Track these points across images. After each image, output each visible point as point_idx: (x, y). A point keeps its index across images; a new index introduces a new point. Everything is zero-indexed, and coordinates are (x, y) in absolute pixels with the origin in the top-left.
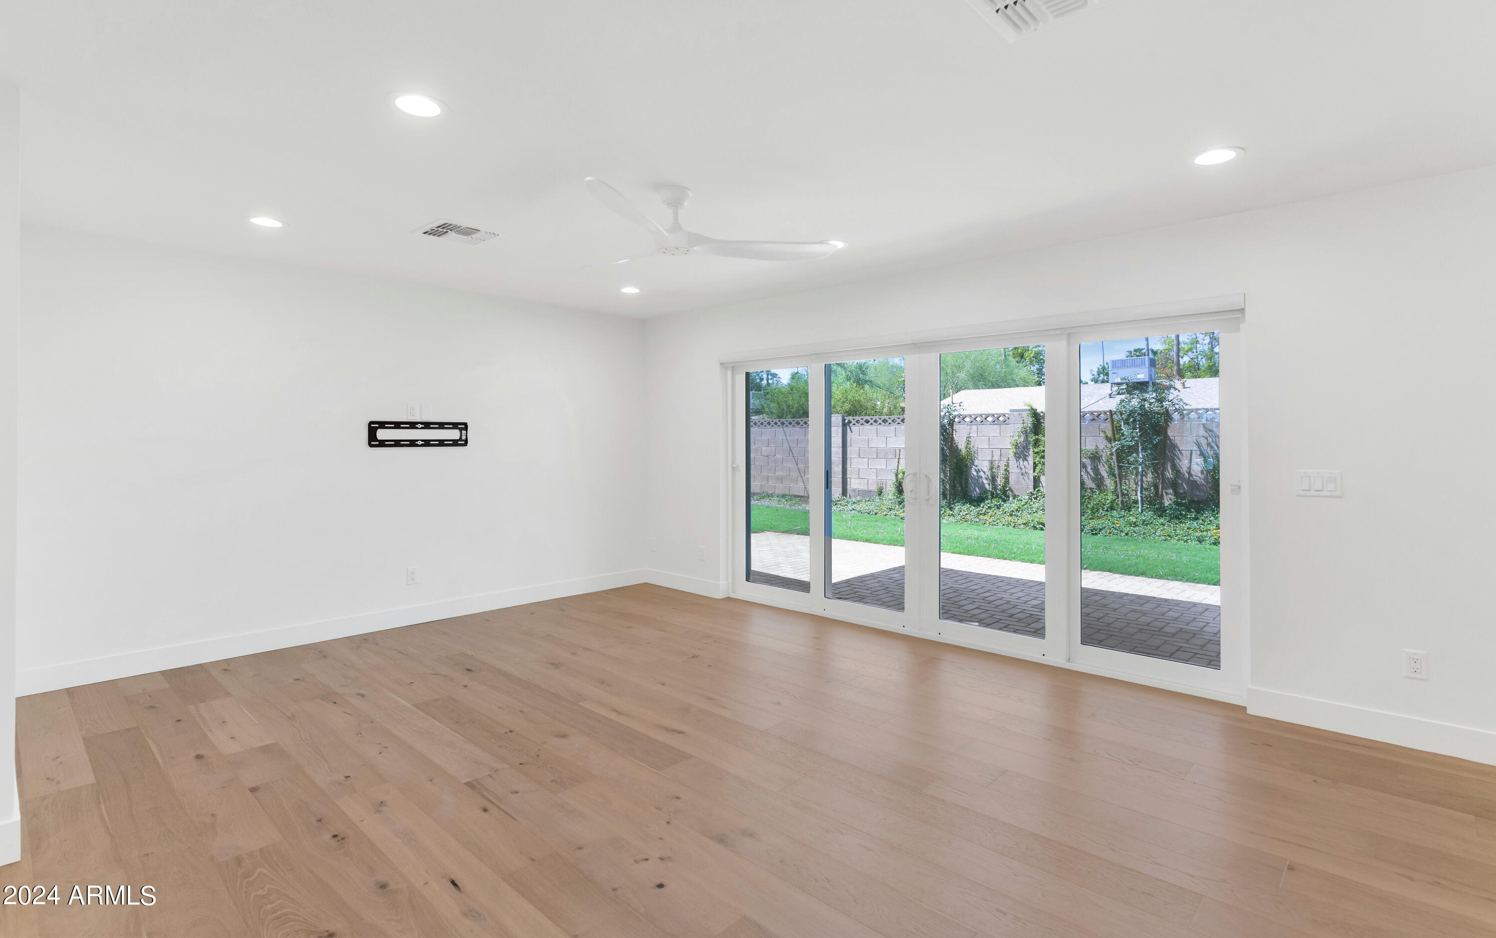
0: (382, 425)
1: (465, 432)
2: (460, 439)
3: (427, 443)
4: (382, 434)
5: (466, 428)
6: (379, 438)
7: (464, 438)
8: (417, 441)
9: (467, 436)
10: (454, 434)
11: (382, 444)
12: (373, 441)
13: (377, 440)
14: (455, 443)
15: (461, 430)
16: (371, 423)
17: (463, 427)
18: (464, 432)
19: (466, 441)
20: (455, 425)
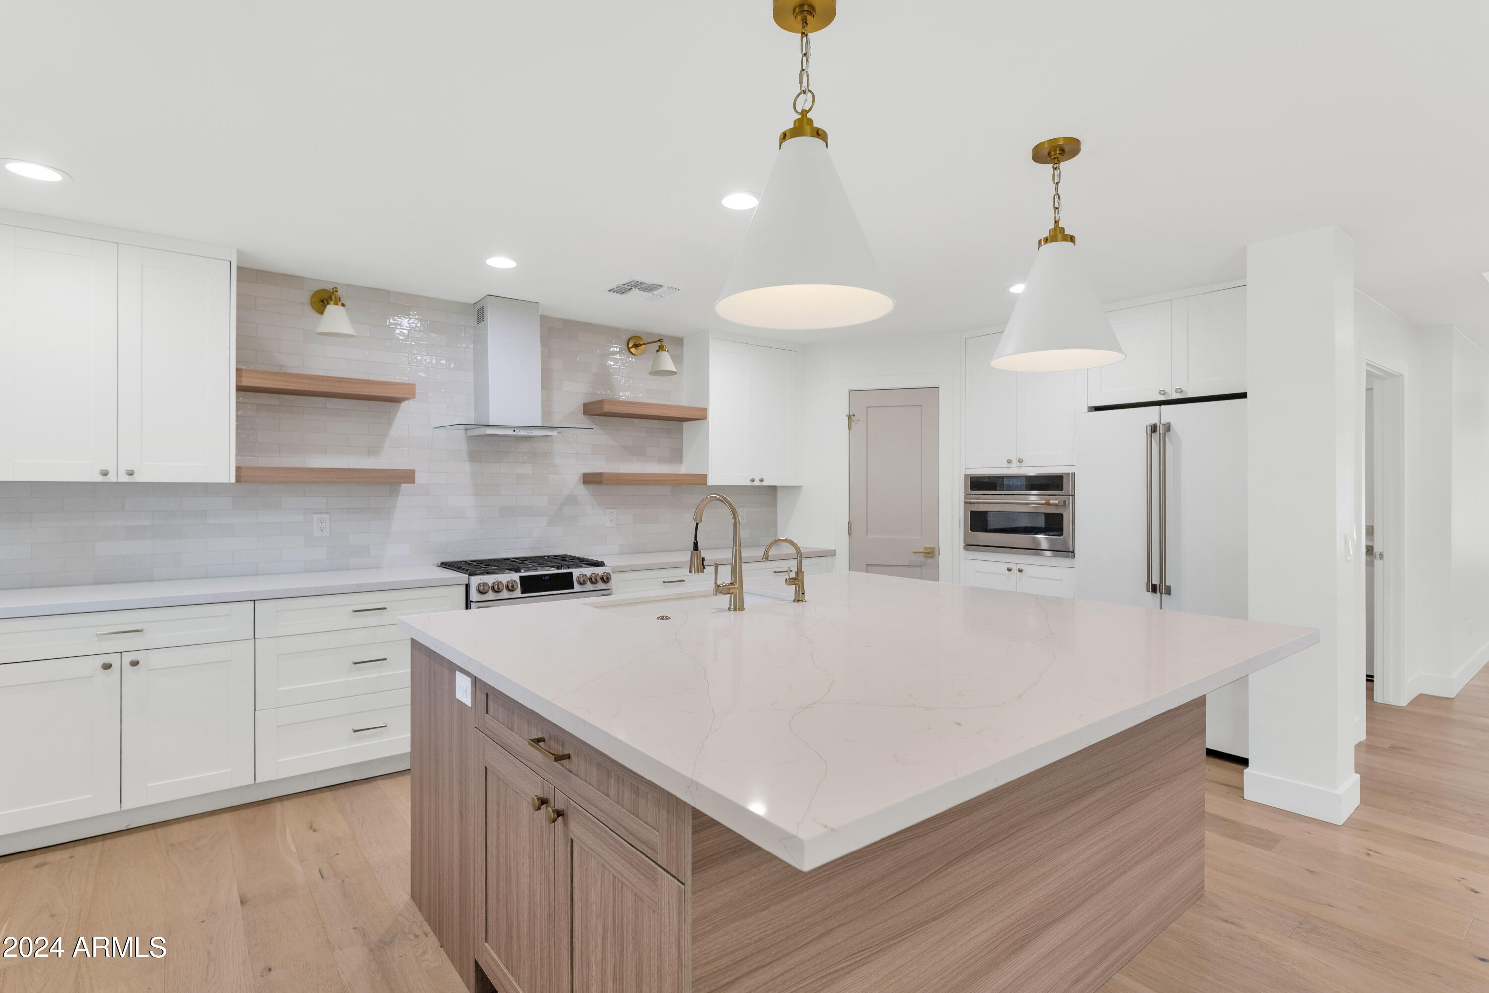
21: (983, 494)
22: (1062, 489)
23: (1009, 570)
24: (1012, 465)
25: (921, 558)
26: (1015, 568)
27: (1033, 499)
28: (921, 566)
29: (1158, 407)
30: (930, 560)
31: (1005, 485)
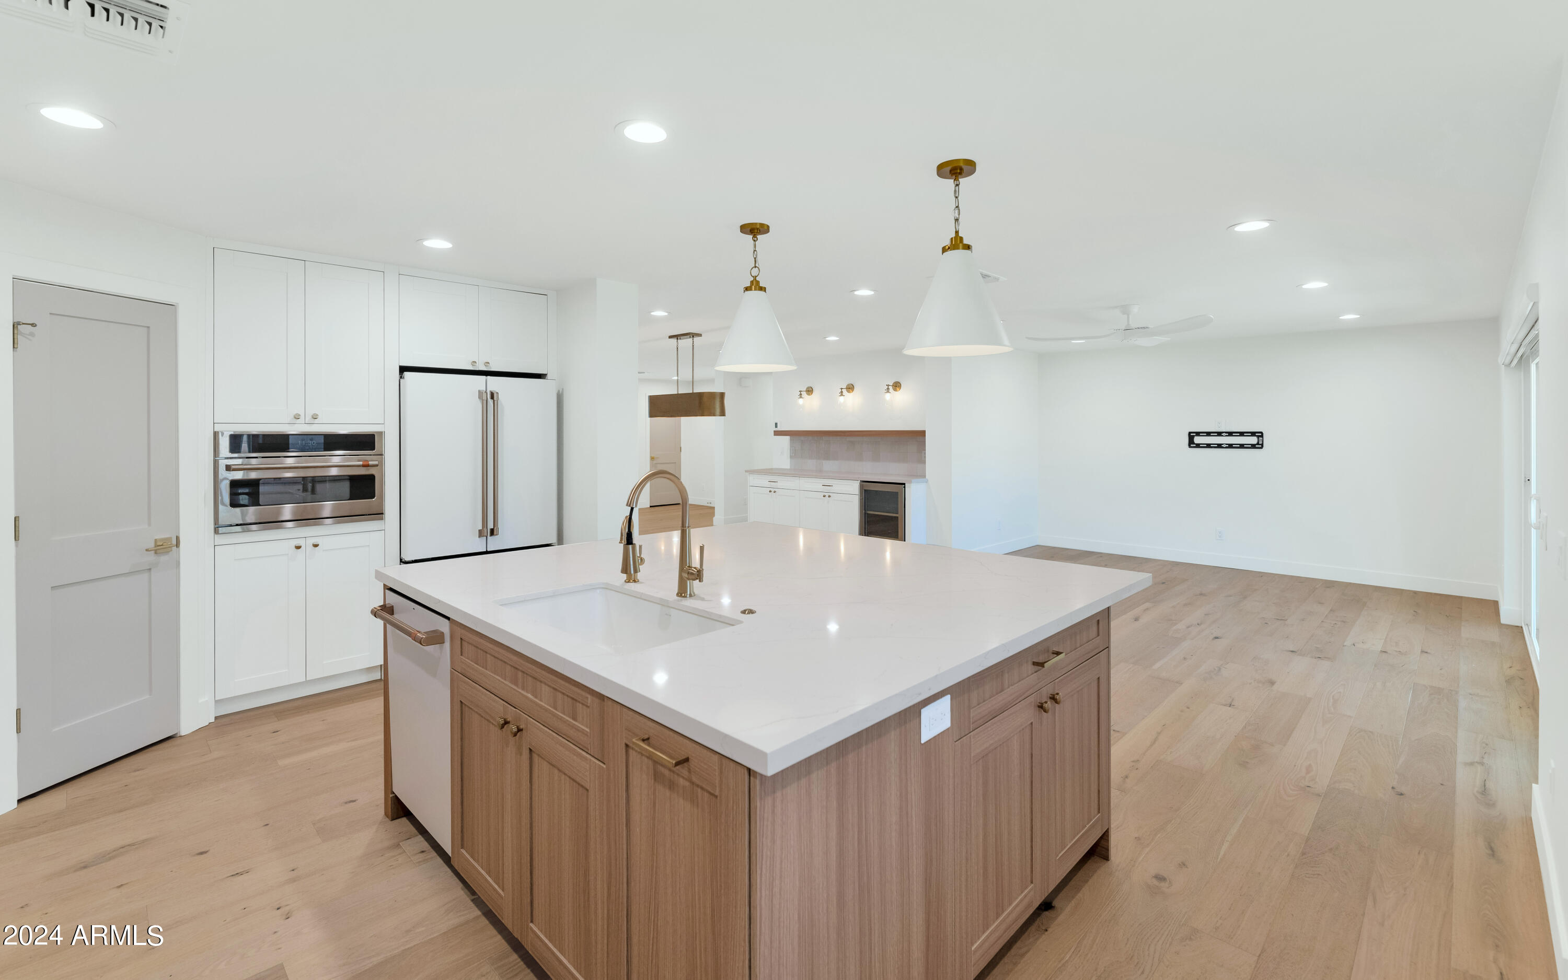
0: (1198, 434)
1: (1262, 438)
2: (1258, 444)
3: (1230, 446)
4: (1197, 440)
5: (1262, 436)
6: (1196, 442)
7: (1260, 443)
8: (1223, 444)
9: (1263, 441)
10: (1253, 440)
11: (1198, 446)
12: (1191, 442)
13: (1194, 443)
14: (1253, 446)
15: (1258, 437)
16: (1190, 433)
17: (1260, 435)
18: (1260, 438)
19: (1262, 445)
20: (1253, 434)
21: (263, 457)
22: (373, 449)
23: (298, 547)
24: (302, 420)
25: (151, 557)
26: (307, 544)
27: (336, 460)
28: (150, 569)
29: (484, 377)
30: (164, 558)
31: (292, 444)
